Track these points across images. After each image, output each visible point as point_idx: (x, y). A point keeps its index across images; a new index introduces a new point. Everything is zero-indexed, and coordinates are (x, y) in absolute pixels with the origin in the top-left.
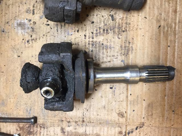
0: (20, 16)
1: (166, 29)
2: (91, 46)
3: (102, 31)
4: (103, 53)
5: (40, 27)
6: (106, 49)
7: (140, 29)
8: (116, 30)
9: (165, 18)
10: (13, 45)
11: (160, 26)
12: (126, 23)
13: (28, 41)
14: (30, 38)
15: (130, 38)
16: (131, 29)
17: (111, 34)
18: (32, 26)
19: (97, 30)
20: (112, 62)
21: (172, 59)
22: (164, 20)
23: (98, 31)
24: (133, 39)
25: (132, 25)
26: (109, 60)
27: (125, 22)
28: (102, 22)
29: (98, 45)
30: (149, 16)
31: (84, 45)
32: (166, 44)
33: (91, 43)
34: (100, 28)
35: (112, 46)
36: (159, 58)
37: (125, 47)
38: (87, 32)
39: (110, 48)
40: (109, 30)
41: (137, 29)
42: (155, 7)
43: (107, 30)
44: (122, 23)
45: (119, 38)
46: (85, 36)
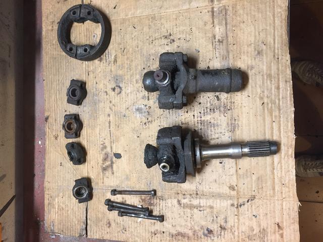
0: (138, 102)
1: (270, 105)
2: (199, 124)
3: (209, 110)
4: (211, 131)
5: (154, 110)
6: (214, 127)
7: (245, 107)
8: (222, 109)
9: (267, 96)
10: (133, 127)
11: (263, 104)
12: (231, 102)
13: (145, 124)
14: (147, 121)
15: (235, 116)
16: (236, 107)
17: (217, 112)
18: (147, 110)
19: (204, 110)
20: (220, 139)
21: (278, 134)
22: (268, 97)
23: (205, 111)
24: (238, 116)
25: (236, 104)
26: (217, 137)
27: (229, 101)
28: (209, 103)
29: (206, 124)
30: (252, 94)
31: (193, 124)
32: (270, 119)
33: (199, 122)
34: (207, 108)
35: (219, 124)
36: (265, 133)
37: (231, 124)
38: (196, 112)
39: (218, 126)
40: (215, 110)
41: (241, 107)
42: (257, 86)
43: (214, 110)
44: (227, 102)
45: (225, 116)
46: (194, 116)
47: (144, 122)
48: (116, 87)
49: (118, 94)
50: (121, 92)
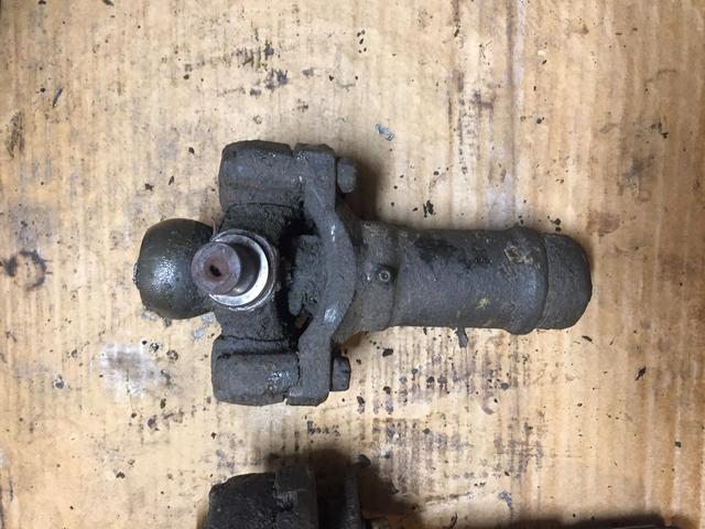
0: (120, 331)
1: (667, 379)
2: (383, 436)
3: (423, 381)
4: (430, 465)
5: (194, 370)
6: (443, 451)
7: (569, 379)
8: (478, 380)
9: (660, 340)
10: (98, 433)
11: (642, 372)
12: (515, 357)
13: (152, 422)
14: (159, 411)
15: (529, 410)
16: (534, 377)
17: (457, 395)
18: (163, 365)
19: (403, 380)
20: (463, 499)
21: (691, 491)
22: (661, 347)
23: (409, 384)
24: (541, 415)
25: (535, 366)
26: (452, 491)
27: (507, 351)
28: (424, 352)
29: (409, 434)
30: (602, 333)
31: (357, 434)
32: (665, 436)
33: (383, 425)
34: (414, 371)
35: (463, 440)
36: (641, 486)
37: (513, 443)
38: (369, 384)
39: (458, 446)
40: (450, 382)
41: (554, 379)
42: (625, 301)
43: (443, 381)
44: (500, 356)
45: (489, 412)
46: (361, 401)
47: (148, 415)
48: (21, 259)
49: (29, 289)
50: (40, 282)
